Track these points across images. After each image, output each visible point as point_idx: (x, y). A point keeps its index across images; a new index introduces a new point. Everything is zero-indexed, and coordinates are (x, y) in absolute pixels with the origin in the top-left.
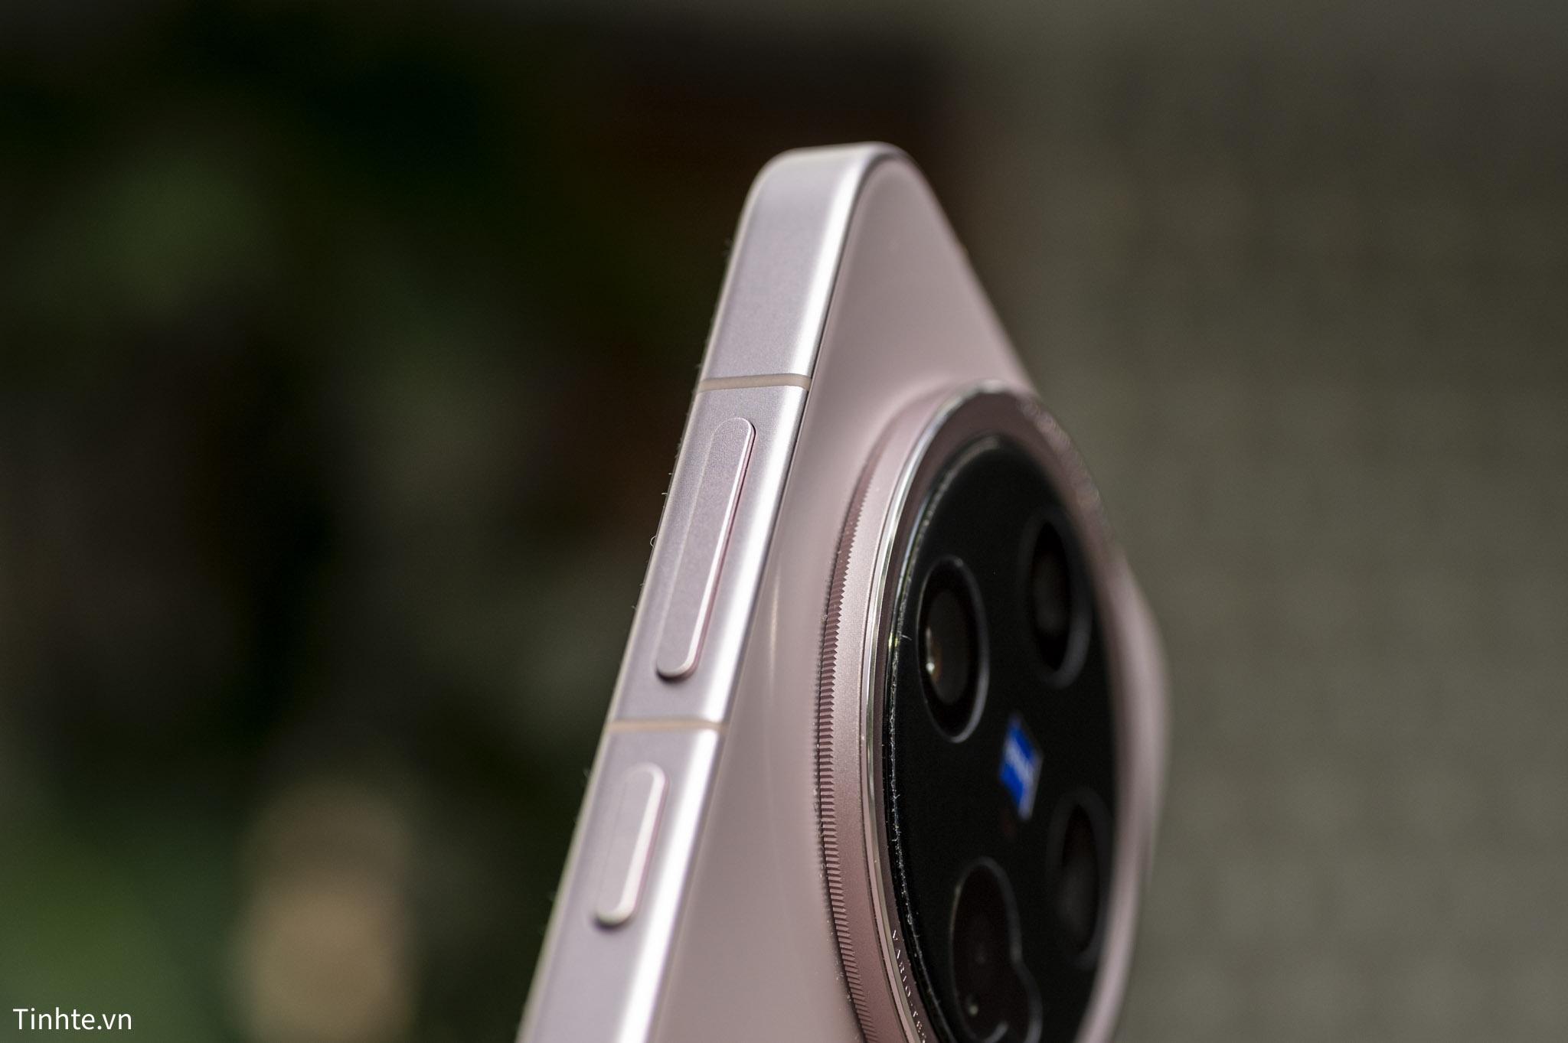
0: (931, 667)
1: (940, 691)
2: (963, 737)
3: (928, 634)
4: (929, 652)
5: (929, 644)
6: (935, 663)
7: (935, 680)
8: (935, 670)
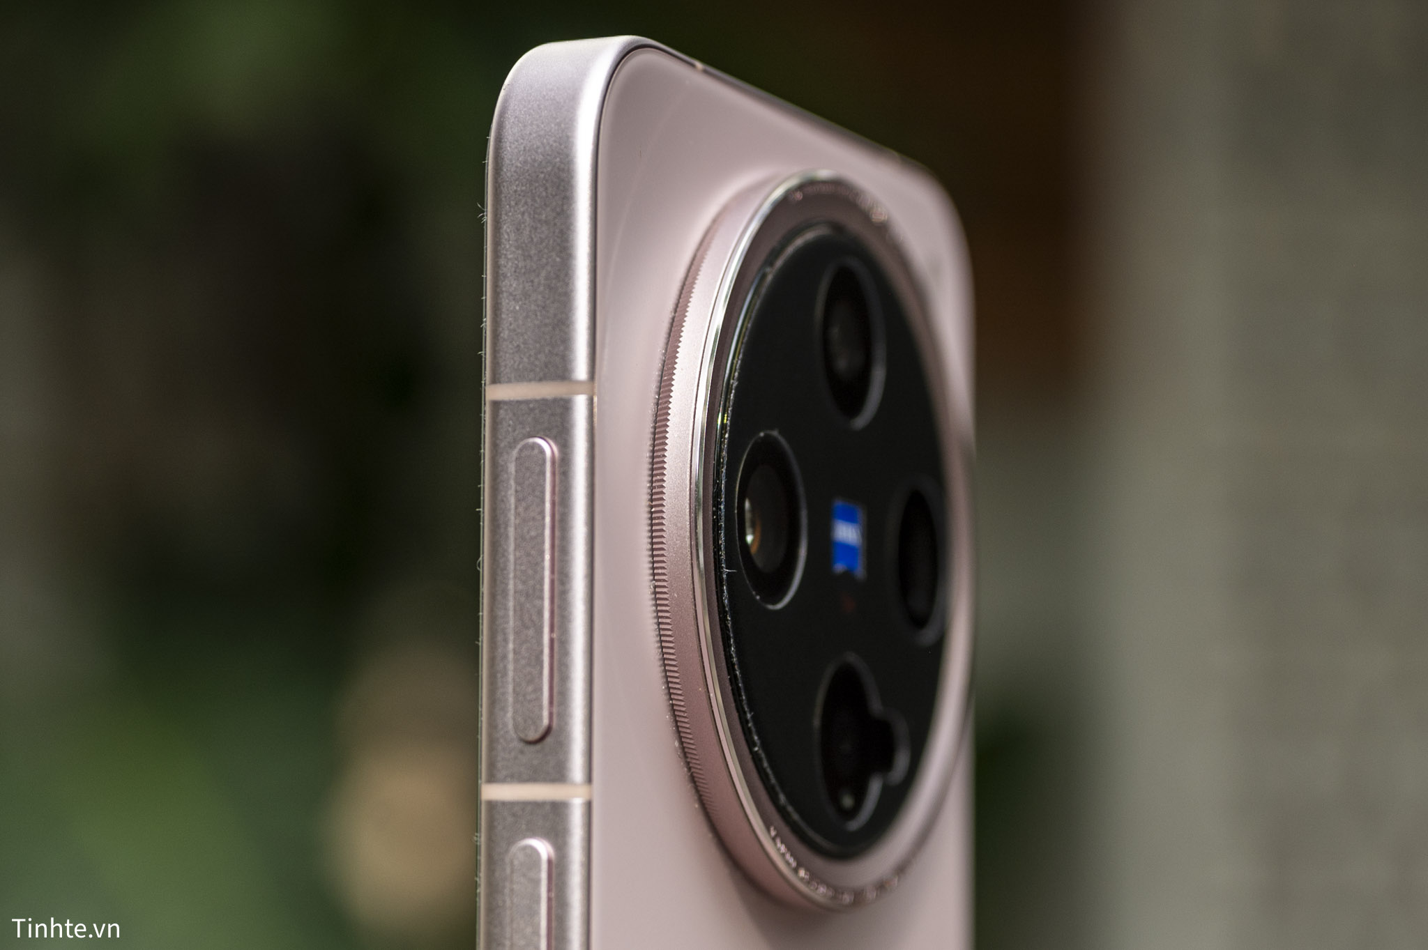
0: (749, 538)
1: (759, 562)
2: (780, 606)
3: (747, 505)
4: (748, 524)
5: (748, 516)
6: (754, 533)
7: (753, 550)
8: (753, 541)
